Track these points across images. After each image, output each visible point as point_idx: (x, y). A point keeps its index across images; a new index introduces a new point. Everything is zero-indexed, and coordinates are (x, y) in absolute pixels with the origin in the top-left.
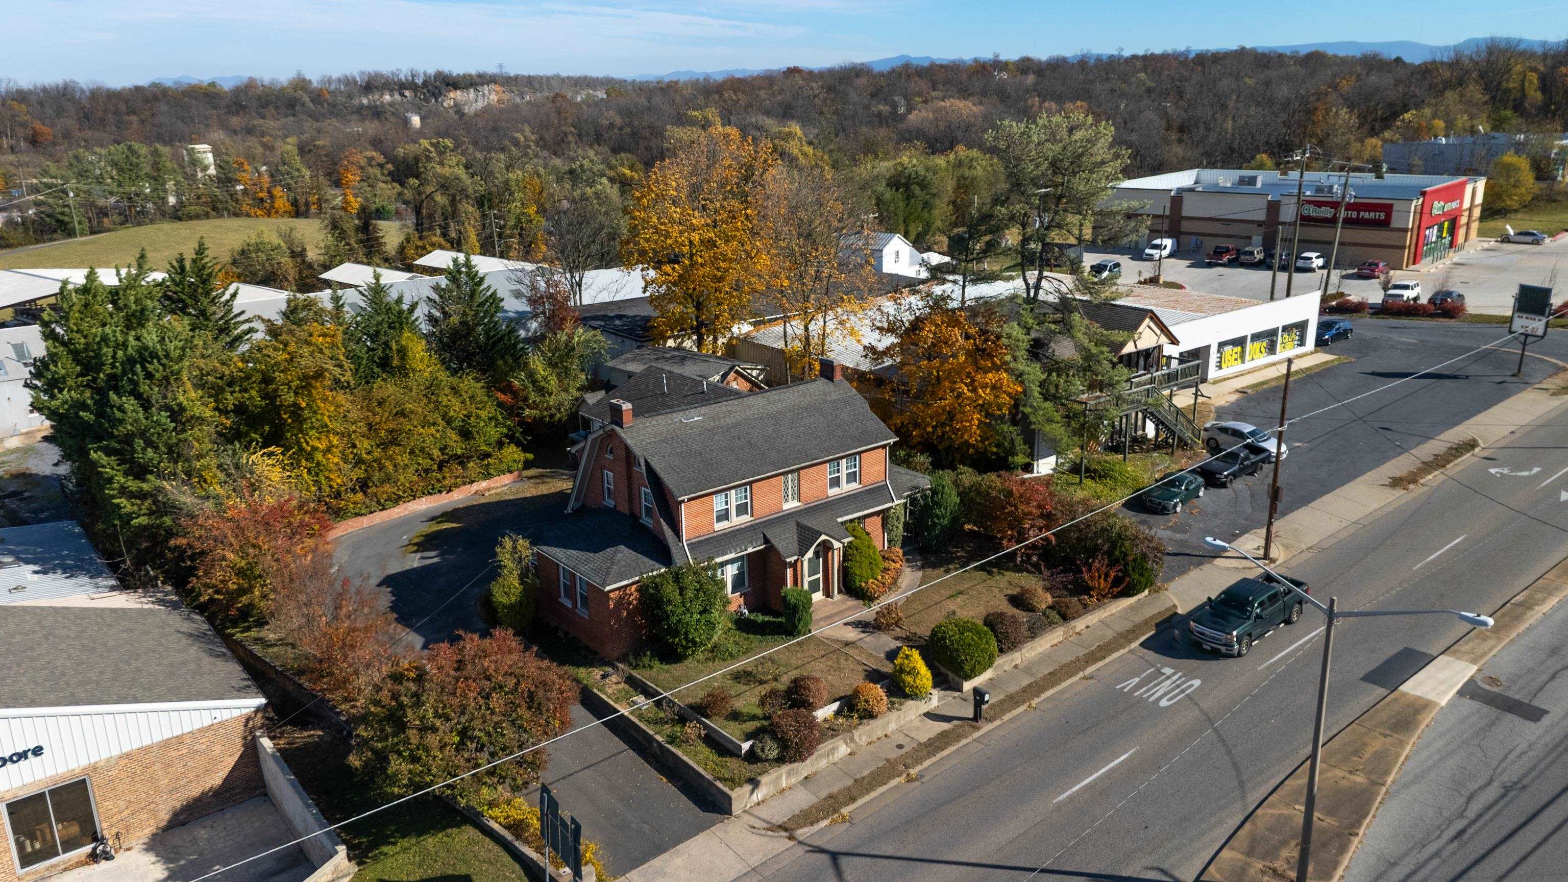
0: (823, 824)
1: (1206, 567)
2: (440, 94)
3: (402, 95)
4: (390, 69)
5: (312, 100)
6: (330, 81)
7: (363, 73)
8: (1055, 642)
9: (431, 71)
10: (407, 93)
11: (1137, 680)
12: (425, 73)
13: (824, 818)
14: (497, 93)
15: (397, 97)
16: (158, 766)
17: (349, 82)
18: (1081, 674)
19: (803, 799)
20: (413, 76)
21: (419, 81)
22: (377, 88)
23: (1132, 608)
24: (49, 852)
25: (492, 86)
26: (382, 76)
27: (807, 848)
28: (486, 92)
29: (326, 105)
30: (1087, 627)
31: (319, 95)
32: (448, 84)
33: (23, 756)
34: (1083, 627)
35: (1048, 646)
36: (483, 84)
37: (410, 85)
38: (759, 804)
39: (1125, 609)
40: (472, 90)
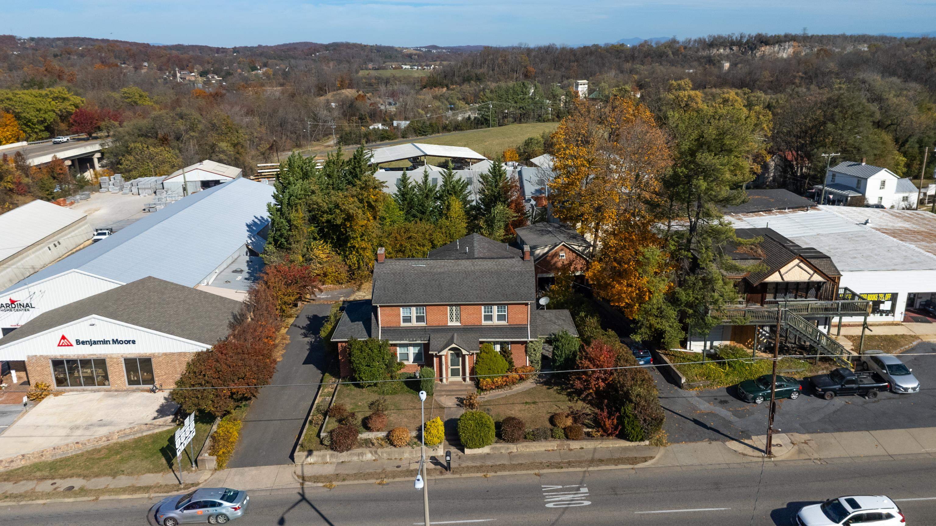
0: (321, 485)
1: (716, 445)
2: (755, 48)
3: (731, 49)
4: (727, 34)
5: (673, 53)
6: (690, 41)
7: (710, 36)
8: (550, 449)
9: (754, 33)
10: (734, 48)
11: (561, 487)
12: (749, 36)
13: (323, 482)
14: (794, 47)
15: (728, 50)
16: (176, 362)
17: (701, 42)
18: (537, 471)
19: (329, 470)
20: (741, 37)
21: (745, 40)
22: (717, 45)
23: (625, 449)
24: (137, 383)
25: (792, 43)
26: (722, 37)
27: (301, 492)
28: (787, 47)
29: (680, 56)
30: (582, 448)
31: (678, 50)
32: (762, 42)
33: (129, 342)
34: (578, 447)
35: (543, 449)
36: (785, 42)
37: (739, 43)
38: (311, 464)
39: (618, 448)
40: (777, 46)
